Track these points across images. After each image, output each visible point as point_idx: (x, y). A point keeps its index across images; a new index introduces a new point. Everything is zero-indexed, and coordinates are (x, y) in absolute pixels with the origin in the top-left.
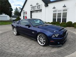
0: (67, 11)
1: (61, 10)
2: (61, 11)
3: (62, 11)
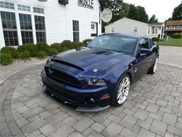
0: (43, 13)
1: (29, 7)
2: (29, 11)
3: (32, 10)
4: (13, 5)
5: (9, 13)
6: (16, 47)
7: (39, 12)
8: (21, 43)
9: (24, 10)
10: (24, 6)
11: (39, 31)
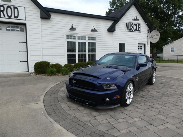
0: (95, 40)
1: (85, 37)
2: (85, 39)
3: (87, 38)
4: (75, 36)
5: (72, 42)
6: (73, 65)
7: (92, 40)
8: (77, 61)
9: (82, 39)
10: (82, 37)
11: (91, 53)
